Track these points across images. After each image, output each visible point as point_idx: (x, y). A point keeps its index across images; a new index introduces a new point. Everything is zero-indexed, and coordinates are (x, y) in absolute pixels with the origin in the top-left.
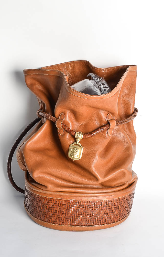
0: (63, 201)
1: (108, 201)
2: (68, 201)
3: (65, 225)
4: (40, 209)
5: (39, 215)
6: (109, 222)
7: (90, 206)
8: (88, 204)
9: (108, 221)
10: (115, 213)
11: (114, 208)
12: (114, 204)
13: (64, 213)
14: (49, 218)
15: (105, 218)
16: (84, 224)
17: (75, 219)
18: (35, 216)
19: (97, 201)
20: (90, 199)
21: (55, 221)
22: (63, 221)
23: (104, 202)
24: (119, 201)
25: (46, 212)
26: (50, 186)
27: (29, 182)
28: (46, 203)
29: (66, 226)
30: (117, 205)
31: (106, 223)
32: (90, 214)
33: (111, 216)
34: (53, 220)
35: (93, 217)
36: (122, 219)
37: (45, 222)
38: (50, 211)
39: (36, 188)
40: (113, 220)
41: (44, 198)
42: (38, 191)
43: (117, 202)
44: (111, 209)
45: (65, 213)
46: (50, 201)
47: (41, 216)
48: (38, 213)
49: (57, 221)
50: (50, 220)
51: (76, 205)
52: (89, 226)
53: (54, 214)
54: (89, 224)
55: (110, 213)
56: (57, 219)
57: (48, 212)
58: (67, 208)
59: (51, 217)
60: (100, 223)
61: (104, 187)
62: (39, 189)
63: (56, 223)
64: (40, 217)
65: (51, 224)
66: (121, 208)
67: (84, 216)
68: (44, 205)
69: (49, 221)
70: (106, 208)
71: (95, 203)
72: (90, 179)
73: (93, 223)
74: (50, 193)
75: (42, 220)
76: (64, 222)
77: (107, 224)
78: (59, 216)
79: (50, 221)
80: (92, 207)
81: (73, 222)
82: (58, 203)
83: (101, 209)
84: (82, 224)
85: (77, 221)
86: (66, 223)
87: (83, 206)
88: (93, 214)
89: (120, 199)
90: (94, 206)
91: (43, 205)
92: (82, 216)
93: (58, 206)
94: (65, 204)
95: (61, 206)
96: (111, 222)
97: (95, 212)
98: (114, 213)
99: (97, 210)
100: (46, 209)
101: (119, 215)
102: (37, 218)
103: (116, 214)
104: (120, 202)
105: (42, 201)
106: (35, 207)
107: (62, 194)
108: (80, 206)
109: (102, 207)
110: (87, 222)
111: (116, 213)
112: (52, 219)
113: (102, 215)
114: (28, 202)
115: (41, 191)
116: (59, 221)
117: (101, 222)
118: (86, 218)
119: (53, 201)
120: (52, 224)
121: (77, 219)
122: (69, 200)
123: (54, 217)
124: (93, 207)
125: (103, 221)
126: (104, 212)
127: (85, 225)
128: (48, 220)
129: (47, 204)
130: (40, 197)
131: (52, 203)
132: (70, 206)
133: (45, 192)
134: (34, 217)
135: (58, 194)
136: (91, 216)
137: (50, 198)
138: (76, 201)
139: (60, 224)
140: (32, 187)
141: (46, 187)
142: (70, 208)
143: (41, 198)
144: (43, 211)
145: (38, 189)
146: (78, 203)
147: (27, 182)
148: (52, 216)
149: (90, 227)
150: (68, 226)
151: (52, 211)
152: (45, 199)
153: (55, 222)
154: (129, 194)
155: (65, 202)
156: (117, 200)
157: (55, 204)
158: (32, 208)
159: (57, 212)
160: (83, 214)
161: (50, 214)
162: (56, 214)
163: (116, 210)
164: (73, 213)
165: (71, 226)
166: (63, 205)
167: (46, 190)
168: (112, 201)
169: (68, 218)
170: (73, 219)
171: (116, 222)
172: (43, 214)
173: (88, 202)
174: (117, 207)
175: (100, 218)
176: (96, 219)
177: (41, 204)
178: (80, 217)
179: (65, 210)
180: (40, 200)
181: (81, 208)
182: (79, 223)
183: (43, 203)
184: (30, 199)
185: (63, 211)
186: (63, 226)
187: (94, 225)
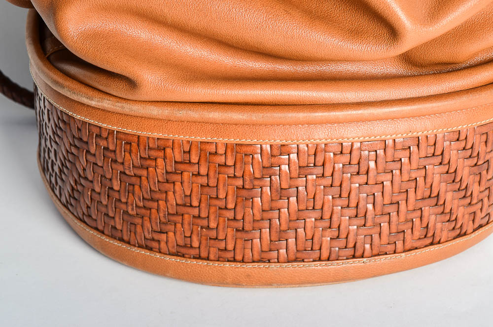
0: (221, 150)
1: (440, 136)
2: (244, 149)
3: (235, 261)
4: (111, 188)
5: (107, 215)
7: (355, 169)
8: (346, 158)
9: (438, 232)
10: (469, 194)
11: (466, 171)
12: (470, 151)
13: (226, 208)
14: (155, 228)
15: (425, 220)
16: (325, 254)
17: (281, 235)
19: (390, 143)
21: (185, 246)
22: (222, 245)
23: (423, 145)
25: (141, 204)
27: (48, 59)
28: (138, 162)
29: (239, 265)
30: (482, 155)
31: (429, 241)
32: (353, 204)
33: (455, 207)
34: (173, 238)
35: (370, 216)
38: (156, 196)
39: (84, 89)
40: (458, 225)
41: (122, 136)
42: (93, 103)
43: (484, 138)
44: (452, 176)
45: (231, 205)
46: (153, 154)
47: (117, 219)
48: (104, 210)
49: (196, 244)
50: (159, 241)
51: (285, 168)
52: (351, 261)
53: (177, 214)
54: (350, 252)
55: (449, 195)
56: (194, 237)
58: (240, 183)
59: (163, 227)
60: (399, 245)
61: (415, 71)
62: (96, 93)
63: (193, 252)
64: (114, 228)
65: (168, 258)
67: (327, 216)
68: (127, 172)
69: (155, 245)
70: (429, 173)
71: (381, 152)
72: (355, 34)
73: (368, 246)
74: (155, 111)
75: (121, 240)
76: (230, 247)
77: (432, 244)
78: (204, 222)
79: (163, 245)
80: (363, 169)
81: (273, 247)
82: (195, 159)
83: (406, 177)
84: (316, 255)
85: (292, 241)
86: (238, 251)
87: (319, 170)
88: (370, 206)
90: (372, 164)
92: (317, 214)
93: (199, 174)
94: (230, 162)
95: (212, 174)
96: (451, 234)
97: (378, 195)
98: (465, 193)
99: (387, 184)
100: (137, 187)
101: (486, 200)
102: (100, 228)
103: (475, 195)
105: (114, 151)
106: (86, 178)
107: (216, 115)
108: (304, 170)
109: (414, 166)
110: (341, 243)
111: (475, 189)
112: (171, 234)
113: (411, 207)
114: (52, 155)
115: (107, 104)
116: (204, 242)
117: (408, 237)
118: (335, 225)
119: (169, 151)
120: (173, 259)
121: (292, 233)
122: (248, 141)
123: (179, 226)
124: (367, 173)
125: (417, 233)
126: (419, 193)
127: (333, 256)
128: (153, 240)
129: (142, 167)
130: (105, 134)
131: (168, 160)
132: (257, 171)
133: (128, 108)
134: (83, 225)
135: (195, 114)
136: (361, 212)
137: (156, 135)
138: (283, 149)
139: (212, 257)
140: (63, 87)
141: (131, 83)
142: (256, 183)
143: (110, 140)
144: (124, 200)
145: (90, 92)
146: (294, 156)
147: (39, 61)
148: (171, 219)
149: (357, 263)
150: (250, 265)
151: (166, 201)
152: (130, 142)
153: (183, 251)
155: (229, 154)
156: (484, 130)
157: (182, 167)
158: (73, 184)
159: (195, 203)
160: (318, 206)
161: (162, 215)
162: (190, 210)
163: (477, 178)
164: (274, 204)
165: (262, 265)
166: (223, 169)
167: (130, 97)
168: (462, 137)
169: (248, 227)
170: (273, 231)
171: (475, 230)
172: (126, 212)
173: (346, 150)
174: (480, 162)
175: (402, 218)
176: (385, 225)
177: (114, 166)
178: (308, 220)
179: (230, 192)
180: (106, 149)
181: (309, 177)
182: (300, 247)
183: (120, 160)
184: (56, 142)
185: (222, 195)
186: (227, 264)
187: (375, 252)
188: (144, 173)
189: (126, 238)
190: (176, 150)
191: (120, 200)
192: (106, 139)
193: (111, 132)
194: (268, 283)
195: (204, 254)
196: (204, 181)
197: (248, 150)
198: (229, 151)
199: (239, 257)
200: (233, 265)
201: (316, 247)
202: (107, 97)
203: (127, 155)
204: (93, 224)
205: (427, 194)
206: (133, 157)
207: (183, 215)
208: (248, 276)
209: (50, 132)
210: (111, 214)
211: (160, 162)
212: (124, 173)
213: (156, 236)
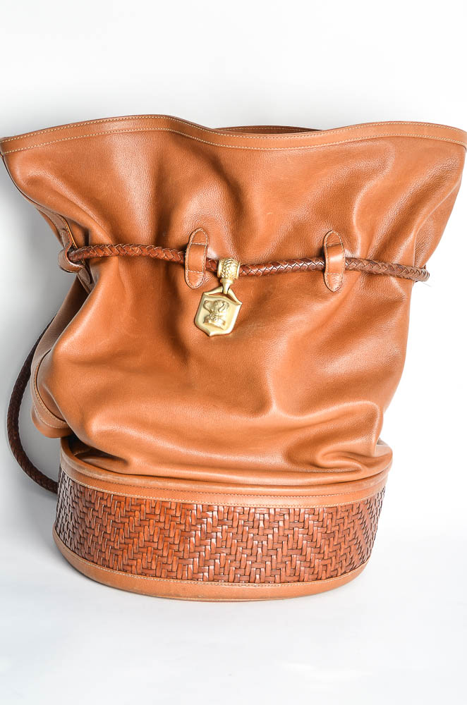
0: (173, 507)
1: (302, 511)
2: (187, 506)
3: (177, 579)
4: (105, 533)
5: (101, 551)
6: (306, 575)
7: (251, 524)
8: (246, 517)
9: (302, 574)
10: (322, 552)
11: (319, 536)
12: (322, 524)
13: (174, 544)
14: (130, 557)
15: (294, 563)
16: (231, 578)
17: (206, 562)
18: (88, 557)
19: (272, 511)
20: (251, 502)
21: (147, 569)
22: (170, 568)
23: (292, 515)
24: (334, 514)
25: (123, 541)
26: (138, 462)
28: (124, 513)
29: (179, 581)
30: (329, 527)
31: (296, 579)
32: (249, 547)
33: (313, 559)
34: (142, 563)
35: (259, 557)
36: (345, 573)
37: (117, 573)
38: (133, 535)
40: (316, 572)
41: (116, 498)
42: (101, 477)
43: (330, 516)
44: (311, 538)
45: (177, 542)
46: (134, 508)
47: (107, 553)
48: (99, 547)
49: (154, 567)
50: (131, 566)
51: (210, 520)
52: (247, 584)
53: (144, 547)
54: (246, 578)
55: (309, 549)
56: (153, 562)
57: (127, 541)
58: (183, 527)
59: (135, 556)
60: (278, 577)
63: (151, 572)
64: (104, 559)
65: (136, 577)
66: (340, 536)
67: (233, 553)
68: (117, 521)
69: (129, 568)
70: (296, 533)
71: (266, 516)
73: (258, 576)
74: (137, 481)
75: (108, 567)
76: (175, 569)
77: (299, 581)
78: (160, 553)
79: (134, 568)
80: (256, 525)
81: (200, 570)
82: (158, 512)
83: (281, 533)
84: (226, 578)
86: (179, 572)
87: (230, 523)
88: (260, 550)
89: (340, 509)
90: (262, 523)
91: (114, 521)
92: (227, 551)
93: (159, 521)
94: (178, 515)
95: (167, 521)
96: (311, 577)
97: (265, 543)
98: (319, 550)
99: (271, 536)
100: (121, 530)
101: (334, 558)
102: (95, 561)
103: (326, 553)
104: (338, 517)
105: (110, 508)
106: (90, 528)
107: (171, 484)
108: (221, 522)
109: (287, 527)
110: (241, 572)
111: (326, 549)
112: (139, 560)
113: (285, 554)
114: (69, 519)
115: (110, 477)
116: (159, 565)
117: (283, 573)
118: (238, 559)
119: (143, 506)
120: (139, 577)
121: (212, 562)
122: (190, 502)
123: (145, 555)
124: (258, 528)
125: (289, 572)
126: (290, 545)
127: (236, 580)
129: (126, 517)
130: (105, 497)
131: (142, 512)
132: (193, 521)
133: (121, 480)
134: (84, 561)
135: (160, 483)
136: (254, 554)
137: (136, 496)
138: (210, 508)
139: (163, 575)
141: (124, 462)
142: (193, 528)
143: (108, 500)
144: (112, 540)
145: (100, 471)
146: (215, 513)
148: (140, 550)
149: (251, 586)
150: (186, 582)
151: (139, 538)
152: (120, 500)
153: (146, 571)
154: (365, 499)
155: (178, 509)
156: (330, 511)
157: (149, 516)
158: (81, 533)
159: (156, 540)
160: (229, 546)
161: (135, 548)
162: (152, 544)
163: (327, 542)
164: (202, 542)
165: (193, 582)
166: (173, 519)
167: (124, 472)
168: (316, 513)
169: (186, 556)
170: (201, 559)
171: (327, 578)
172: (113, 548)
173: (246, 513)
174: (329, 532)
175: (279, 560)
176: (268, 563)
177: (109, 517)
178: (222, 555)
179: (177, 533)
180: (105, 506)
181: (224, 527)
182: (217, 572)
183: (113, 513)
184: (74, 508)
185: (172, 535)
186: (172, 580)
187: (262, 581)
188: (127, 520)
189: (111, 566)
190: (147, 506)
191: (110, 540)
192: (106, 500)
193: (110, 495)
194: (197, 597)
195: (158, 574)
196: (162, 525)
197: (189, 507)
198: (178, 507)
199: (179, 576)
200: (175, 581)
201: (226, 573)
202: (110, 473)
203: (118, 509)
204: (91, 559)
205: (295, 546)
206: (122, 511)
207: (147, 548)
208: (184, 589)
209: (70, 501)
210: (103, 551)
211: (137, 513)
212: (115, 522)
213: (130, 562)
